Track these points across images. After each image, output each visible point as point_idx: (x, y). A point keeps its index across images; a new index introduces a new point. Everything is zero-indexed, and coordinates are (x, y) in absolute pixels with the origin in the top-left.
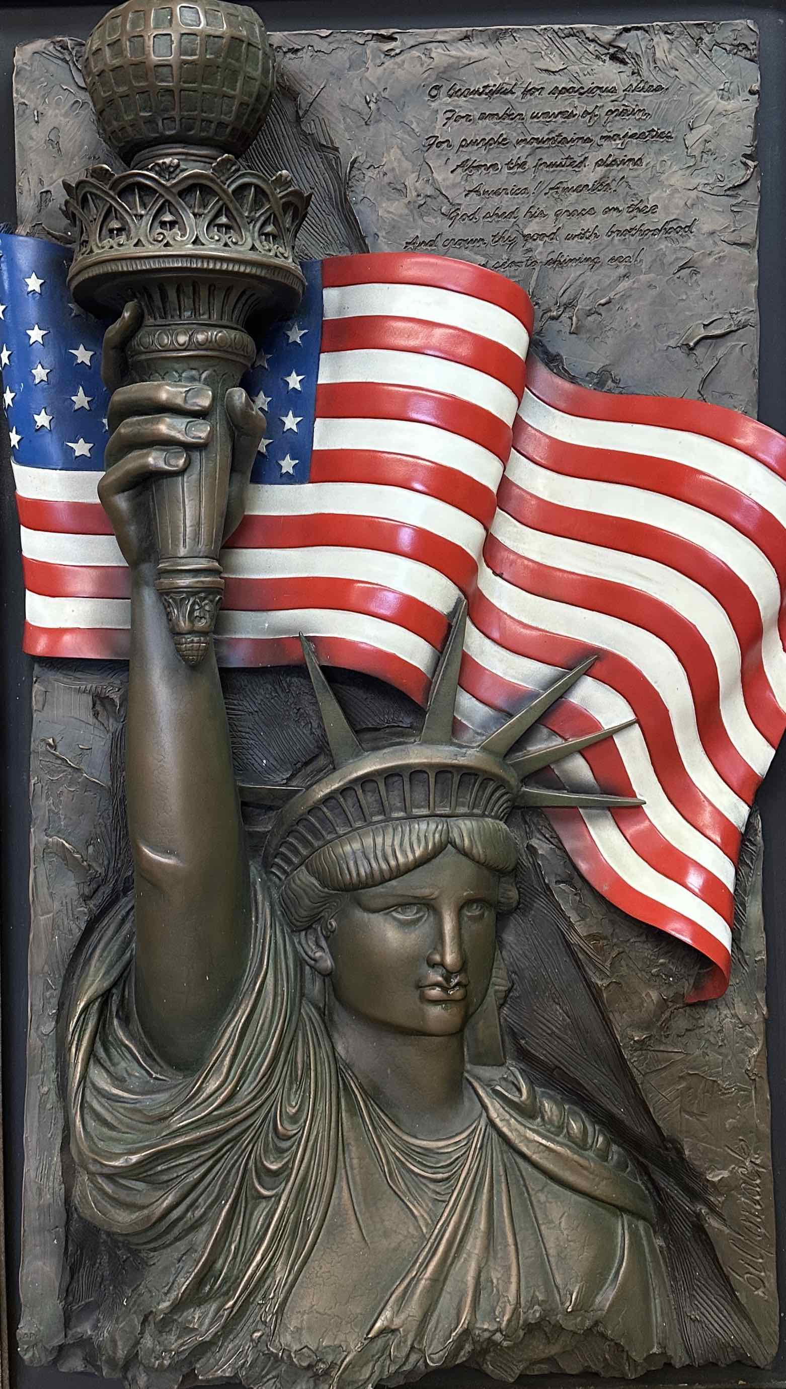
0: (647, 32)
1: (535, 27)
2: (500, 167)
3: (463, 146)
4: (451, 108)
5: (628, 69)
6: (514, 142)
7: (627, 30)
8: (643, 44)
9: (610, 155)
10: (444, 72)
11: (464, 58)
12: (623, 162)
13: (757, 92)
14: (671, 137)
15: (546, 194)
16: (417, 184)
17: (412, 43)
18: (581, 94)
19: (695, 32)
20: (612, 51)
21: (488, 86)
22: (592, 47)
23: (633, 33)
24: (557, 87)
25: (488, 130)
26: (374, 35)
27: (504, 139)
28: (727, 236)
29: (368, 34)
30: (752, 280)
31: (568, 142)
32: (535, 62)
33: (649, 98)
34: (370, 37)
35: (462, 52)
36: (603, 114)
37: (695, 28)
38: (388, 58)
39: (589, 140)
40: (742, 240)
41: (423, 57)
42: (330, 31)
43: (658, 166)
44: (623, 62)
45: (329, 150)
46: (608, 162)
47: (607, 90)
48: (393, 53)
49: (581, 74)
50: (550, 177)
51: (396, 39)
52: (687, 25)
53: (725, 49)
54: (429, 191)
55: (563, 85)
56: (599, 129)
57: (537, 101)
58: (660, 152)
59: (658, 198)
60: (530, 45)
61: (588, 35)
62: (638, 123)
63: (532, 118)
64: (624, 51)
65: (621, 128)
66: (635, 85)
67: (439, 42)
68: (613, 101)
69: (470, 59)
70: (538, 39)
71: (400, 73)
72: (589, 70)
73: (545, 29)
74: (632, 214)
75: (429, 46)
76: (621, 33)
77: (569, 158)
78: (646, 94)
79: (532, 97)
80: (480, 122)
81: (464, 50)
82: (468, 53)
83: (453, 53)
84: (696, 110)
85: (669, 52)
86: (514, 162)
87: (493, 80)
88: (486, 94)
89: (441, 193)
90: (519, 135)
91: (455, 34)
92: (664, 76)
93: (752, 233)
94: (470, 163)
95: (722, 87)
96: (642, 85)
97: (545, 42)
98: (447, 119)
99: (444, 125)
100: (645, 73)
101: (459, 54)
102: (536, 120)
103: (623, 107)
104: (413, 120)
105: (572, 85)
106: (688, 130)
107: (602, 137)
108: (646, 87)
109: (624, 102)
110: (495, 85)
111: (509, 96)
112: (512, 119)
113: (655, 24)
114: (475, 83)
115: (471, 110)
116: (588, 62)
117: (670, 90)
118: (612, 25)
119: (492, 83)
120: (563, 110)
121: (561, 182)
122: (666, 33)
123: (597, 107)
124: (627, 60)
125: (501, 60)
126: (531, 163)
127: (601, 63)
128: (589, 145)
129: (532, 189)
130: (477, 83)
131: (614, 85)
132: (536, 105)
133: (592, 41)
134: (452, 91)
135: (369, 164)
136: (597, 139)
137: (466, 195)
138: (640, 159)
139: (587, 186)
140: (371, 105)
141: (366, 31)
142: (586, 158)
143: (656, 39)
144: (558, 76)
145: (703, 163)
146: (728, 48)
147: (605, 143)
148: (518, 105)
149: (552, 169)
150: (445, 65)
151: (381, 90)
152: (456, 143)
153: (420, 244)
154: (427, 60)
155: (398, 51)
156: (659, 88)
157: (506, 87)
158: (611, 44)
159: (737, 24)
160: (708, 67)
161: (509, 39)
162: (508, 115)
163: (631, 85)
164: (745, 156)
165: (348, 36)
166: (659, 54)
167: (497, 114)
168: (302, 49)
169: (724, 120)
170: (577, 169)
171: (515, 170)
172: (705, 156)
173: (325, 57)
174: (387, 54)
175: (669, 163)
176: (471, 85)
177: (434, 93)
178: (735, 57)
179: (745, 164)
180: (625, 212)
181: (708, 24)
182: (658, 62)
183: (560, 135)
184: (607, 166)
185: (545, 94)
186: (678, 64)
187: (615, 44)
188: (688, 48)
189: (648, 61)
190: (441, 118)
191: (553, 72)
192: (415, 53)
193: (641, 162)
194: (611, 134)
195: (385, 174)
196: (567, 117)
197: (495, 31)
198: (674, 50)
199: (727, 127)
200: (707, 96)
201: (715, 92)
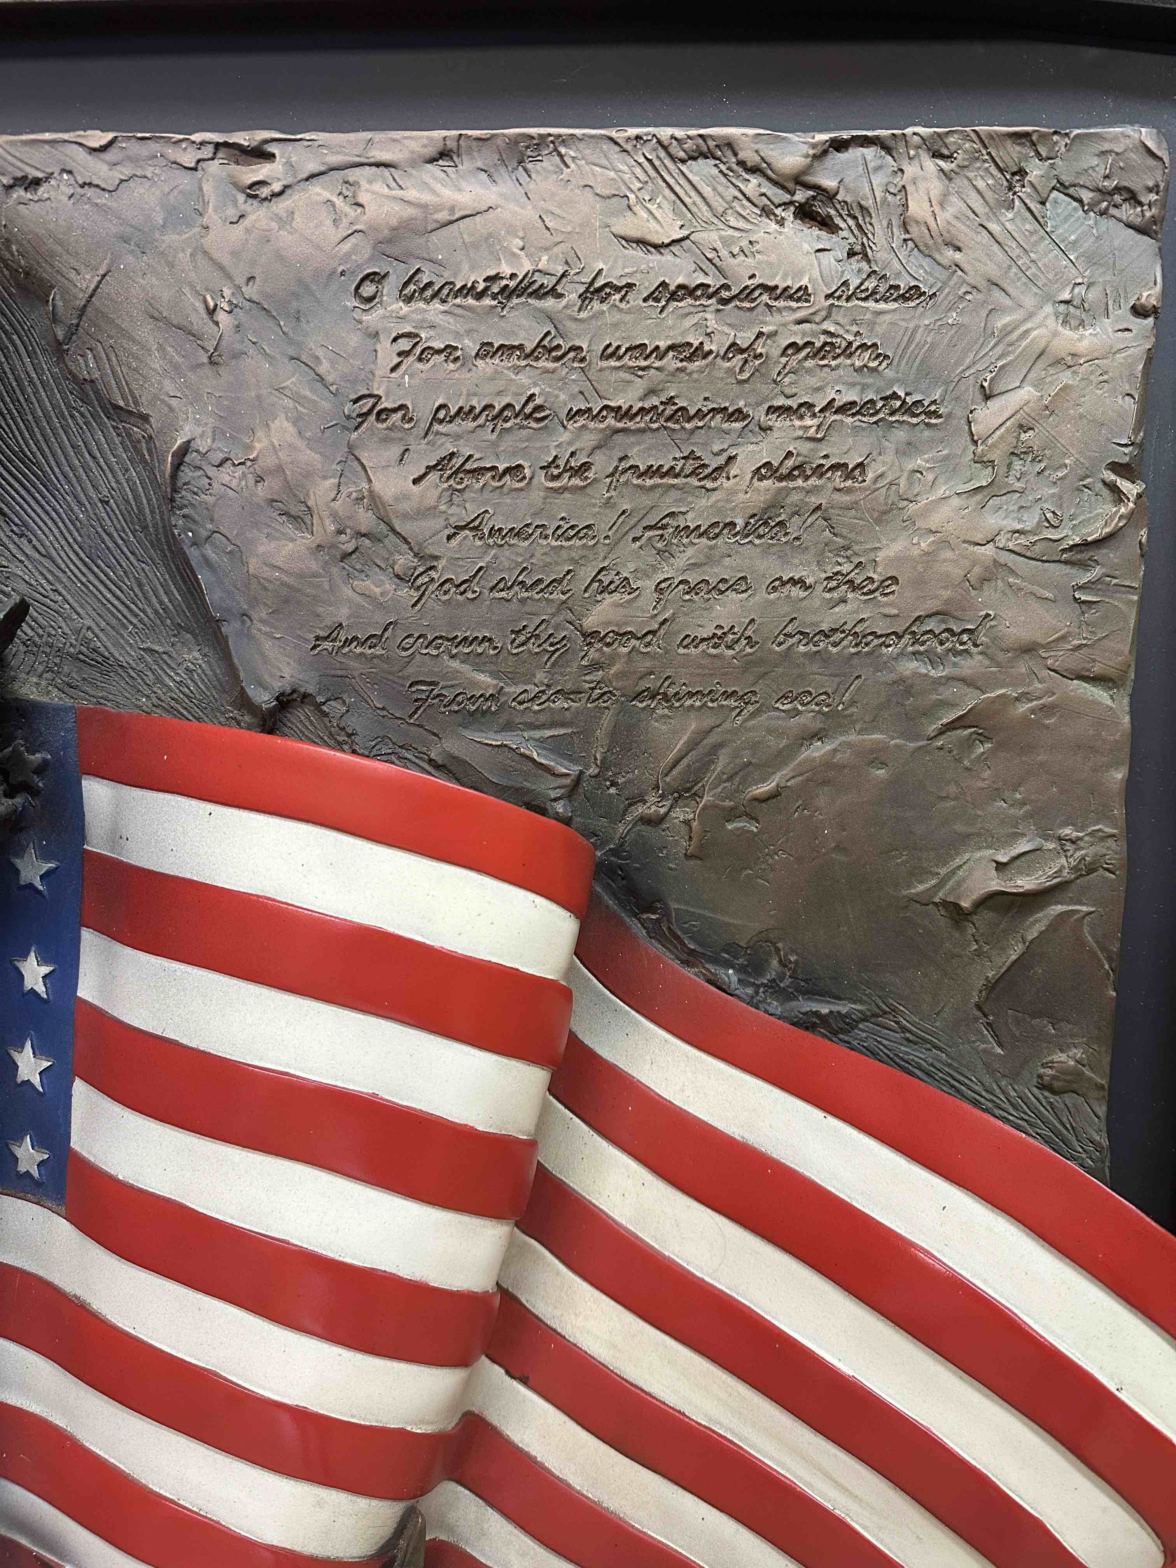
0: (888, 150)
1: (613, 133)
2: (527, 472)
3: (441, 421)
4: (408, 329)
5: (838, 244)
6: (563, 415)
7: (839, 145)
8: (878, 180)
9: (789, 454)
10: (389, 241)
11: (438, 208)
12: (819, 471)
13: (1155, 310)
14: (935, 414)
15: (635, 539)
16: (336, 505)
17: (313, 166)
18: (725, 302)
19: (1012, 153)
20: (801, 196)
21: (496, 278)
22: (753, 185)
23: (855, 153)
24: (663, 284)
25: (501, 384)
26: (218, 146)
27: (539, 408)
28: (1060, 658)
29: (203, 143)
30: (1116, 764)
31: (690, 419)
32: (612, 221)
33: (887, 318)
34: (207, 152)
35: (434, 192)
36: (776, 352)
37: (1009, 143)
38: (255, 202)
39: (739, 414)
40: (1097, 669)
41: (339, 202)
42: (110, 136)
43: (903, 482)
44: (826, 224)
45: (133, 420)
46: (784, 471)
47: (786, 293)
48: (265, 192)
49: (724, 253)
50: (646, 501)
51: (271, 157)
52: (991, 136)
53: (1080, 201)
54: (366, 519)
55: (680, 280)
56: (765, 389)
57: (618, 316)
58: (909, 448)
59: (898, 560)
60: (601, 178)
61: (742, 155)
62: (857, 378)
63: (605, 356)
64: (829, 196)
65: (818, 389)
66: (854, 283)
67: (378, 165)
68: (800, 322)
69: (452, 209)
70: (622, 163)
71: (285, 239)
72: (744, 243)
73: (638, 138)
74: (835, 595)
75: (353, 175)
76: (825, 152)
77: (691, 456)
78: (882, 306)
79: (605, 307)
80: (479, 362)
81: (438, 187)
82: (447, 194)
83: (412, 194)
84: (999, 350)
85: (942, 204)
86: (561, 463)
87: (510, 263)
88: (494, 297)
89: (393, 530)
90: (573, 397)
91: (414, 146)
92: (926, 262)
93: (1118, 654)
94: (457, 462)
95: (1066, 296)
96: (871, 284)
97: (638, 171)
98: (399, 354)
99: (393, 369)
100: (880, 253)
101: (426, 197)
102: (613, 363)
103: (823, 338)
104: (320, 353)
105: (701, 279)
106: (979, 397)
107: (771, 410)
108: (882, 289)
109: (826, 326)
110: (513, 276)
111: (550, 303)
112: (558, 359)
113: (909, 131)
114: (466, 267)
115: (457, 335)
116: (741, 224)
117: (940, 297)
118: (805, 131)
119: (507, 270)
120: (679, 340)
121: (672, 515)
122: (938, 155)
123: (760, 335)
124: (838, 221)
125: (529, 213)
126: (602, 464)
127: (773, 226)
128: (738, 425)
129: (602, 527)
130: (472, 268)
131: (804, 282)
132: (615, 325)
133: (754, 170)
134: (412, 287)
135: (221, 456)
136: (759, 414)
137: (449, 538)
138: (861, 465)
139: (733, 524)
140: (221, 316)
141: (197, 137)
142: (731, 459)
143: (911, 170)
144: (667, 257)
145: (1011, 479)
146: (1087, 196)
147: (777, 422)
148: (569, 324)
149: (649, 482)
150: (394, 222)
151: (240, 280)
152: (423, 412)
153: (347, 642)
154: (347, 209)
155: (277, 187)
156: (914, 292)
157: (540, 279)
158: (799, 180)
159: (1115, 138)
160: (1036, 244)
161: (549, 162)
162: (544, 349)
163: (845, 283)
164: (1114, 467)
165: (153, 146)
166: (918, 208)
167: (520, 347)
168: (47, 179)
169: (1066, 378)
170: (709, 484)
171: (564, 481)
172: (1017, 465)
173: (104, 199)
174: (252, 191)
175: (930, 477)
176: (455, 275)
177: (368, 290)
178: (1104, 222)
179: (1113, 488)
180: (820, 588)
181: (1043, 136)
182: (914, 229)
183: (671, 400)
184: (781, 479)
185: (635, 299)
186: (964, 232)
187: (810, 179)
188: (989, 195)
189: (890, 224)
190: (387, 354)
191: (656, 247)
192: (319, 191)
193: (863, 472)
194: (793, 403)
195: (259, 479)
196: (690, 359)
197: (515, 141)
198: (954, 199)
199: (1074, 395)
200: (1031, 315)
201: (1048, 309)
